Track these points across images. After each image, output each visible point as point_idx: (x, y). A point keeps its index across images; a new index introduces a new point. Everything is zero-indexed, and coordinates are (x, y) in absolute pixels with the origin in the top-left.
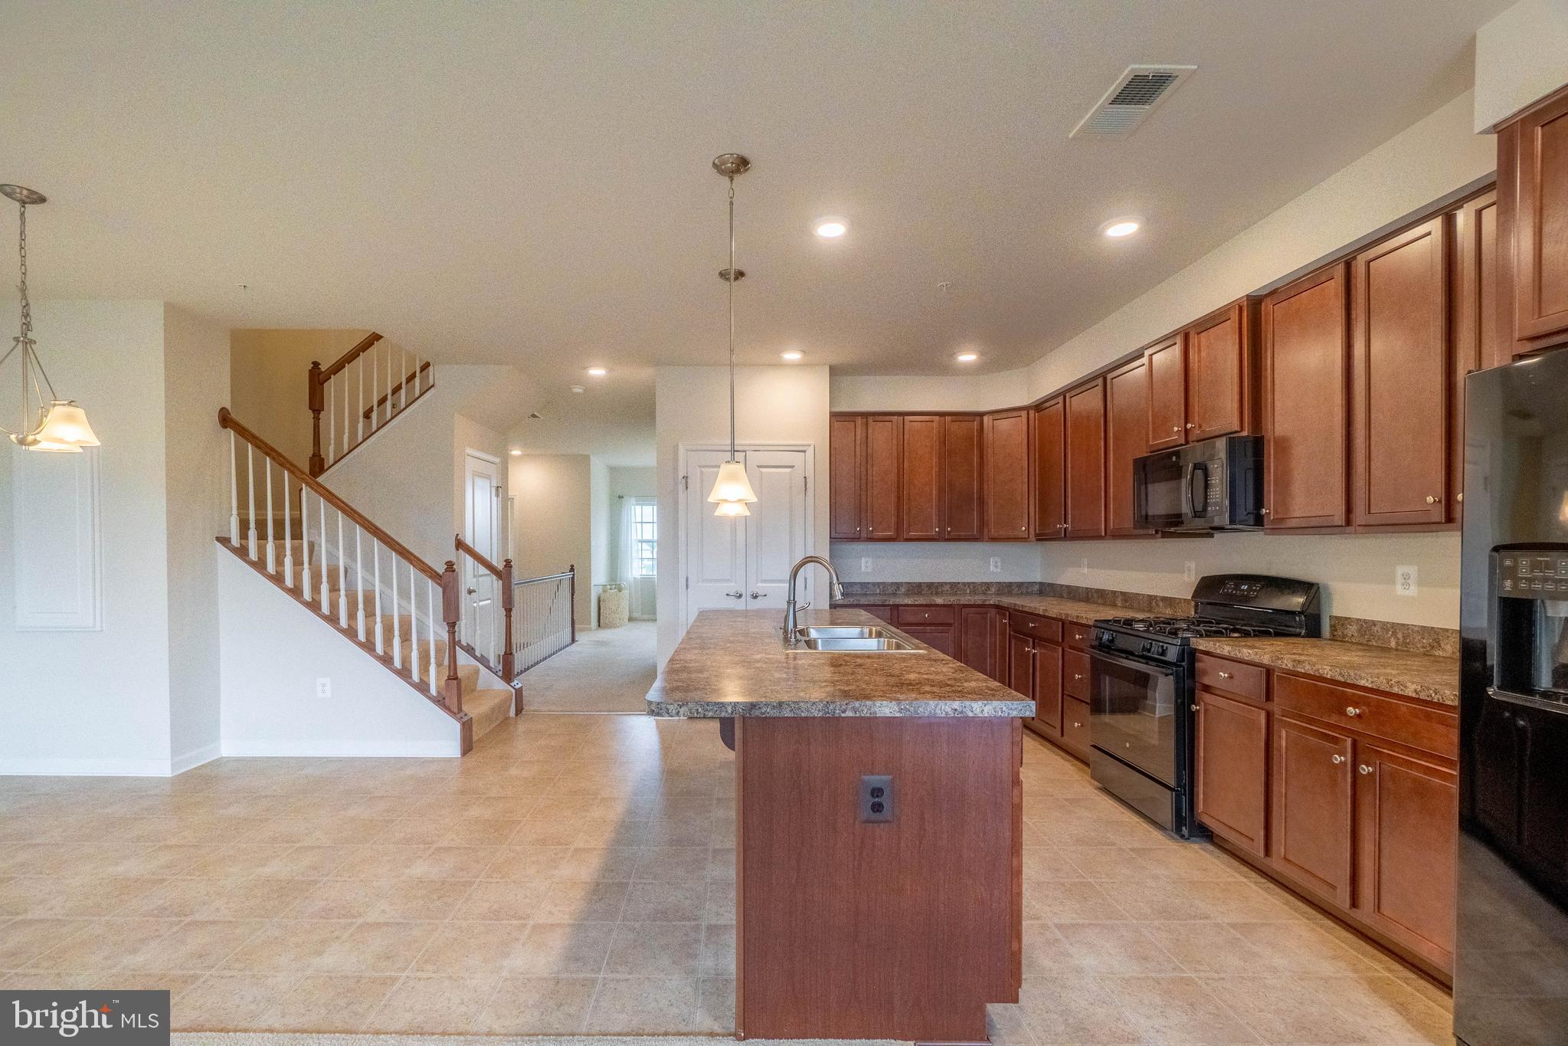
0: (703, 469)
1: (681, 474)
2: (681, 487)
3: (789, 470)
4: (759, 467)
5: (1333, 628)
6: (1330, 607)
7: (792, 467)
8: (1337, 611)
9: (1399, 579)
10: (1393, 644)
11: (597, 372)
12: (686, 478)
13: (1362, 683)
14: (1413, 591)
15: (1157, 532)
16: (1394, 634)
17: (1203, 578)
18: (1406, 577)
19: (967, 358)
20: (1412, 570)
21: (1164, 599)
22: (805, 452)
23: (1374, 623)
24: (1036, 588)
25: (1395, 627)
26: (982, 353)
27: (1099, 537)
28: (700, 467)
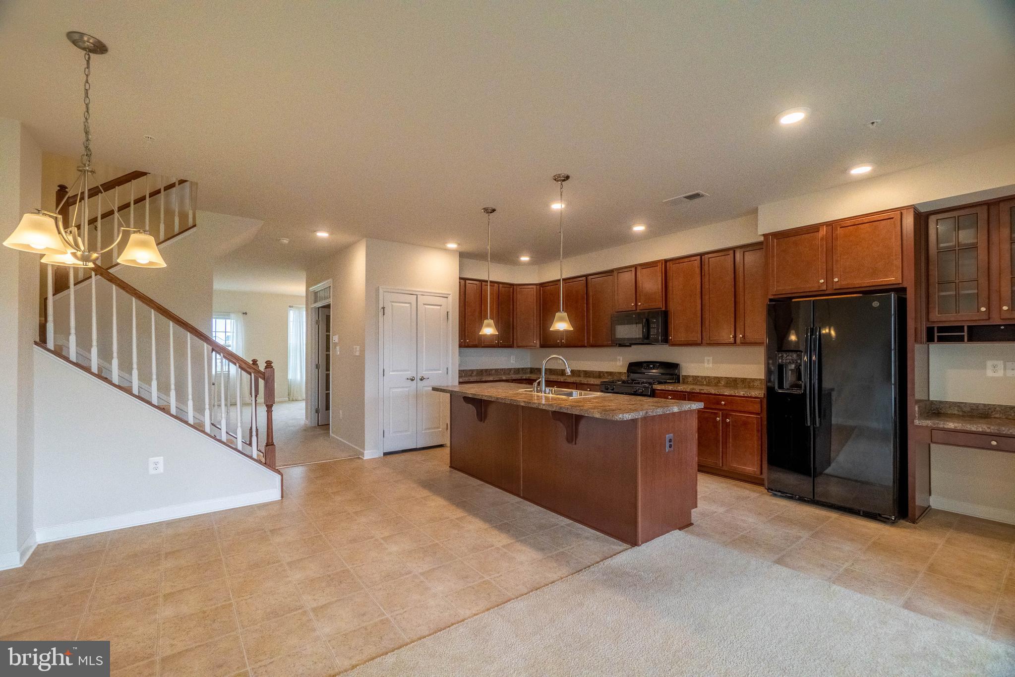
0: (393, 303)
1: (381, 306)
2: (381, 314)
3: (439, 307)
4: (424, 304)
5: (683, 379)
6: (682, 373)
7: (441, 306)
8: (684, 374)
9: (706, 361)
10: (705, 383)
11: (322, 235)
12: (384, 308)
13: (726, 394)
14: (711, 365)
15: (616, 344)
16: (705, 379)
17: (630, 363)
18: (708, 360)
19: (525, 259)
20: (711, 358)
21: (607, 372)
22: (447, 298)
23: (698, 377)
24: (529, 370)
25: (705, 377)
26: (532, 257)
27: (584, 346)
28: (391, 302)
